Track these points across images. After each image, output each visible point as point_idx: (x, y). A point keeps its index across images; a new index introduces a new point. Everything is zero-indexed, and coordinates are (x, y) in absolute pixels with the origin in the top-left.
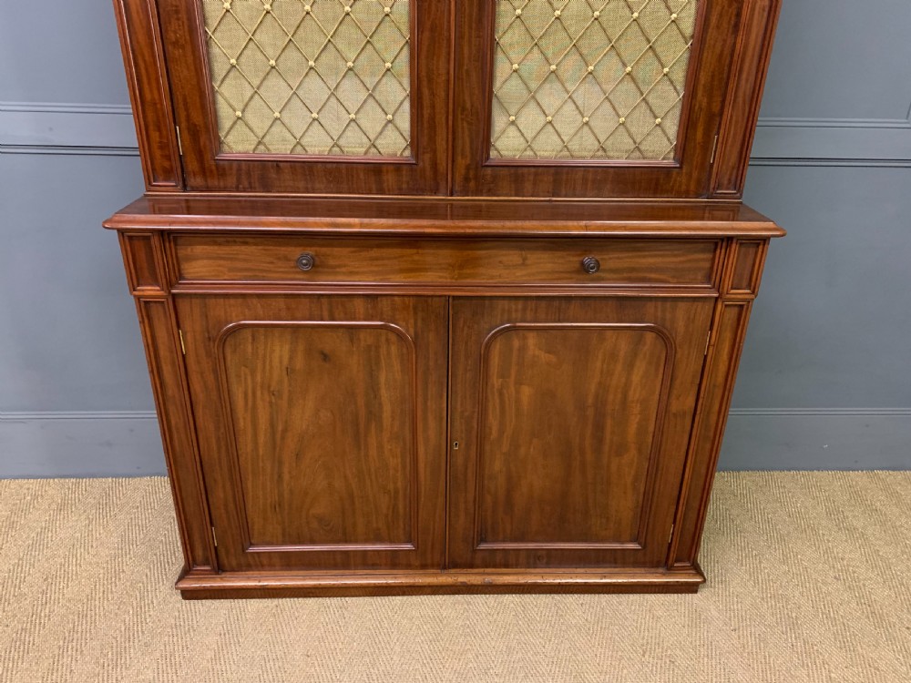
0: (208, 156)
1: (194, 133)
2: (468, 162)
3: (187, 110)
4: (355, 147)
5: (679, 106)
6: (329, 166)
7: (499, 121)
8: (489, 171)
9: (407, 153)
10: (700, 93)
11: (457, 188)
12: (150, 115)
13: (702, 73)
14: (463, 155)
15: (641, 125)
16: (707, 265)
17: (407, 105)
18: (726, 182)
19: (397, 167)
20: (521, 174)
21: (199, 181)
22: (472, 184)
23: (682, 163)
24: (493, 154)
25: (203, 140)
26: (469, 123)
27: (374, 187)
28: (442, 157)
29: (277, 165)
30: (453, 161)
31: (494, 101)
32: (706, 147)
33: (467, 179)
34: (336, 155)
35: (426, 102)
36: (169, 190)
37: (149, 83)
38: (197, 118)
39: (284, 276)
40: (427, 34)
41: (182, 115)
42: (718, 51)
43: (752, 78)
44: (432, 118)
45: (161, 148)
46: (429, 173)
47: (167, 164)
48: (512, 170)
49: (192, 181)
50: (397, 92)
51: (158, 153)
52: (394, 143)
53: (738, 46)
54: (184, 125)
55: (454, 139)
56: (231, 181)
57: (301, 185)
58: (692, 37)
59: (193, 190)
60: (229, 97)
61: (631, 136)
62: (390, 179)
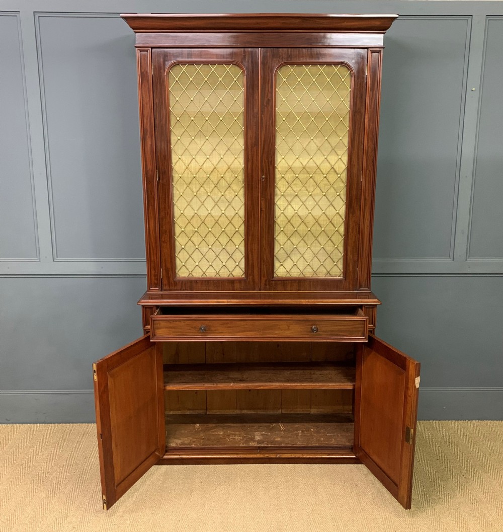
0: (171, 279)
1: (167, 271)
2: (266, 279)
3: (165, 263)
4: (224, 274)
5: (342, 258)
6: (215, 281)
7: (277, 264)
8: (274, 282)
9: (244, 276)
10: (349, 253)
11: (262, 288)
12: (152, 265)
13: (349, 247)
14: (264, 277)
15: (329, 264)
16: (362, 329)
17: (243, 260)
18: (364, 285)
19: (240, 281)
20: (286, 282)
21: (167, 287)
22: (268, 287)
23: (345, 278)
24: (275, 275)
25: (170, 273)
26: (266, 266)
27: (231, 288)
28: (256, 277)
29: (196, 281)
30: (260, 279)
31: (275, 258)
32: (354, 272)
33: (265, 285)
34: (218, 277)
35: (250, 259)
36: (155, 291)
37: (153, 255)
38: (169, 266)
39: (193, 334)
40: (250, 237)
41: (164, 264)
42: (354, 240)
43: (368, 249)
44: (253, 264)
45: (155, 276)
46: (251, 283)
47: (156, 282)
48: (283, 281)
49: (164, 288)
50: (240, 256)
51: (153, 278)
52: (239, 272)
53: (360, 239)
54: (164, 268)
55: (260, 271)
56: (179, 287)
57: (205, 288)
58: (344, 235)
59: (164, 291)
60: (181, 258)
61: (326, 269)
62: (237, 285)
